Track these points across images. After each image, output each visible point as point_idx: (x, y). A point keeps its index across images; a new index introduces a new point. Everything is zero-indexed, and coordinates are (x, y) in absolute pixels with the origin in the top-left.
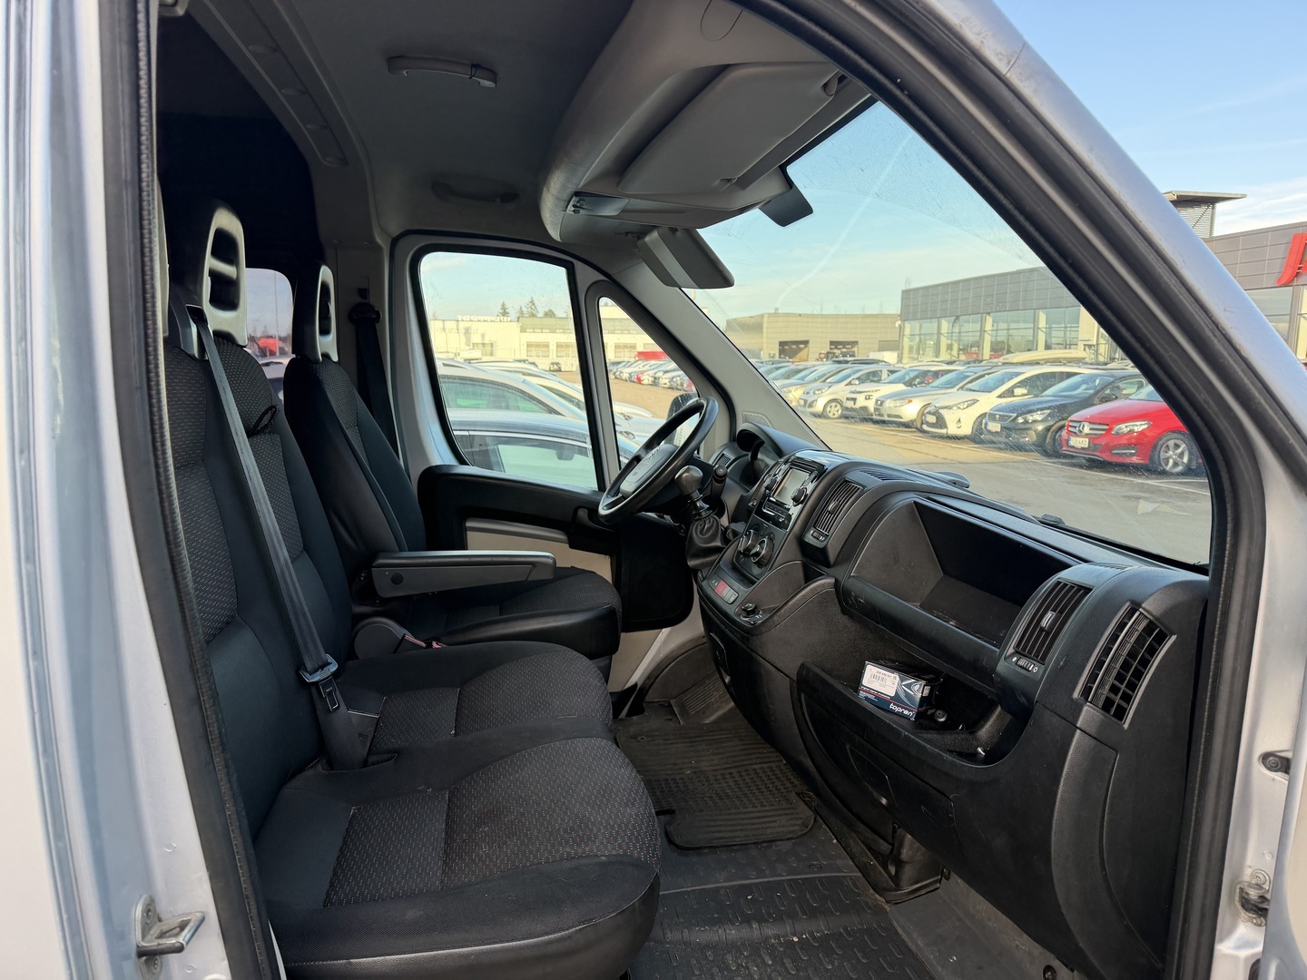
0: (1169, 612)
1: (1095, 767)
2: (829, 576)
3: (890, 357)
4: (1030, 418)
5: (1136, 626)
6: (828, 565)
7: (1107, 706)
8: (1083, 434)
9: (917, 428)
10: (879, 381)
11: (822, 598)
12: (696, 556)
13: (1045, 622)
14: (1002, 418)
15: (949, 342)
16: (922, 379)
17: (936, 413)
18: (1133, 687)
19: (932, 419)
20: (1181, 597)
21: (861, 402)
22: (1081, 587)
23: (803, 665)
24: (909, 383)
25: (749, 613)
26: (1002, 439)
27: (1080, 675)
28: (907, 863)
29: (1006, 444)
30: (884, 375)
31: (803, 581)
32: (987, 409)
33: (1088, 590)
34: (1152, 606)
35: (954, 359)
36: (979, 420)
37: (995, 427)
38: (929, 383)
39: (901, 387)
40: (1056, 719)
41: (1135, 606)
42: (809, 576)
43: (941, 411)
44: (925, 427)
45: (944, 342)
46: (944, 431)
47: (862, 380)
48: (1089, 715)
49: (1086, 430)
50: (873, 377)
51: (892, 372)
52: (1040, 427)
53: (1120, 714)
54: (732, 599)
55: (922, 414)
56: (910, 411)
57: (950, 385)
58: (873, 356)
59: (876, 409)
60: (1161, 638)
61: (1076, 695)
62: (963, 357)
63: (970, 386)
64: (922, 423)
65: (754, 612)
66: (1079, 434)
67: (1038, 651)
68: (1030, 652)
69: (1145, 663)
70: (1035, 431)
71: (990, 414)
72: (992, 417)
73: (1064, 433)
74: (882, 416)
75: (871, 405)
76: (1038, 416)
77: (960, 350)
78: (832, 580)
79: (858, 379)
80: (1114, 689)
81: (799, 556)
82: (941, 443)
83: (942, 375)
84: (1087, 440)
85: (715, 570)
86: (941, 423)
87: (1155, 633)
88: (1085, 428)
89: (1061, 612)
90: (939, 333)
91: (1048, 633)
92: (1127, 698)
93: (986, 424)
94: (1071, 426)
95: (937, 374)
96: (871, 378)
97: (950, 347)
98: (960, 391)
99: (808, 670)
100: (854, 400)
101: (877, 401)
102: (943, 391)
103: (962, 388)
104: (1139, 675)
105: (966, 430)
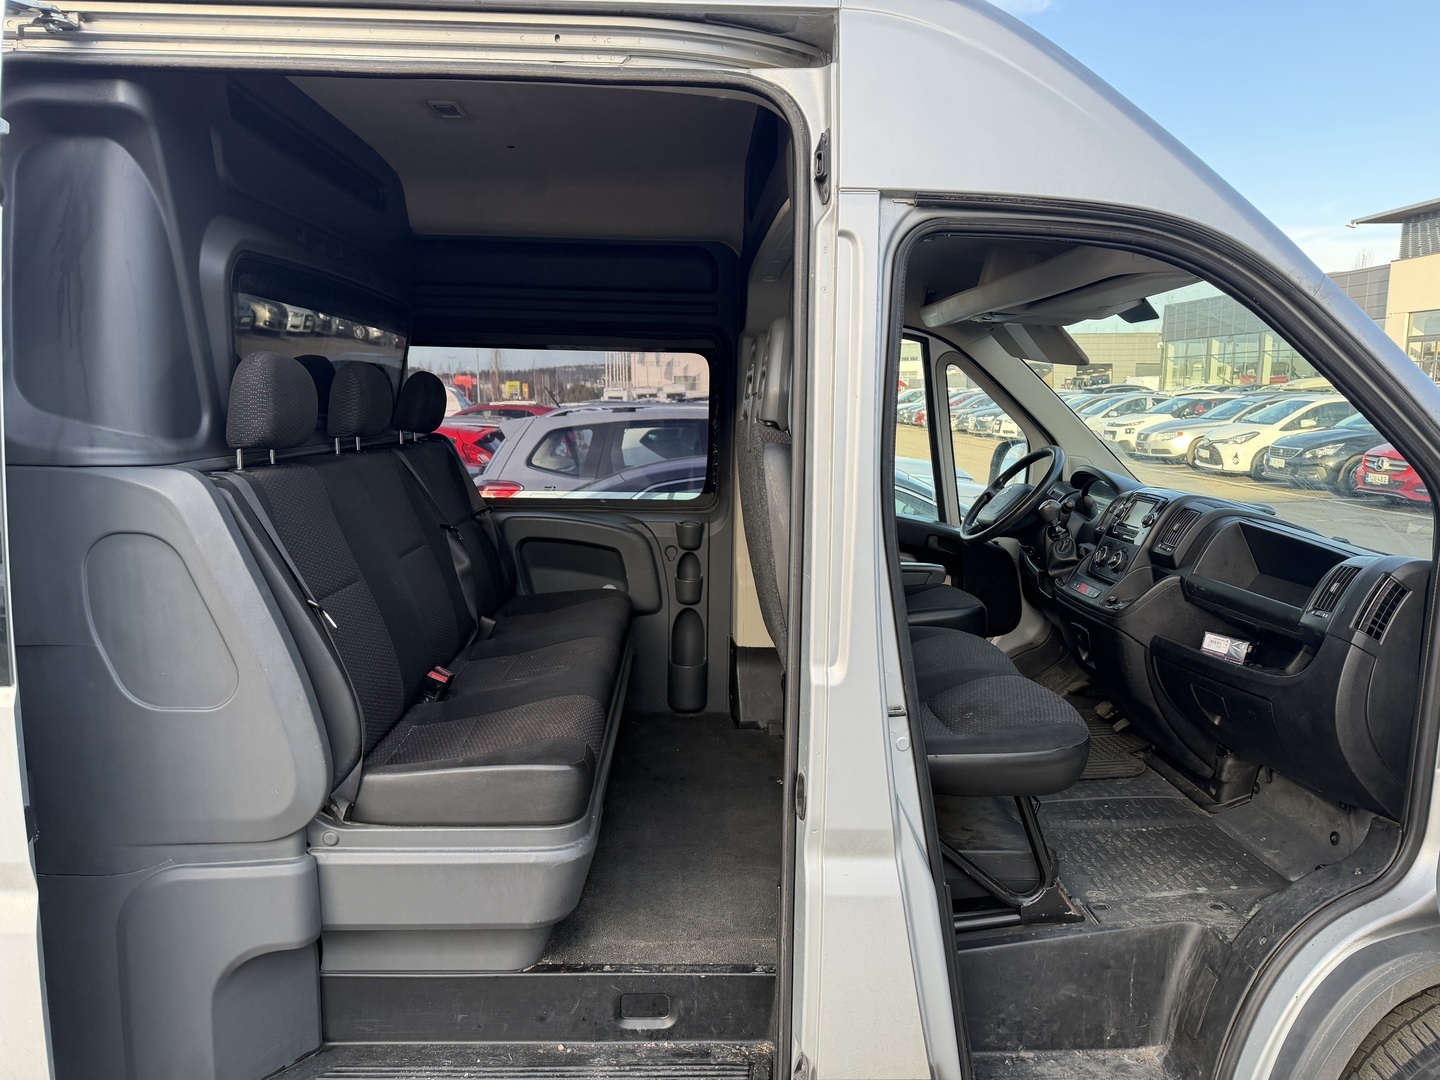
0: (1408, 578)
1: (1362, 667)
2: (1175, 575)
3: (1151, 382)
4: (1320, 453)
5: (1387, 588)
6: (1173, 567)
7: (1370, 632)
8: (1383, 470)
9: (1188, 464)
10: (1143, 411)
11: (1171, 590)
12: (1055, 567)
13: (1333, 589)
14: (1287, 453)
15: (1221, 364)
16: (1192, 410)
17: (1210, 447)
18: (1386, 621)
19: (1205, 454)
20: (1415, 570)
21: (1121, 435)
22: (1355, 568)
23: (1155, 636)
24: (1178, 414)
25: (1111, 603)
26: (1288, 476)
27: (1354, 615)
28: (1227, 783)
29: (1292, 481)
30: (1149, 404)
31: (1152, 580)
32: (1269, 442)
33: (1359, 569)
34: (1398, 576)
35: (1226, 383)
36: (1260, 455)
37: (1278, 463)
38: (1200, 414)
39: (1168, 418)
40: (1339, 642)
41: (1388, 575)
42: (1157, 577)
43: (1215, 445)
44: (1197, 462)
45: (1215, 364)
46: (1219, 467)
47: (1121, 411)
48: (1359, 637)
49: (1386, 465)
50: (1136, 407)
51: (1158, 401)
52: (1331, 464)
53: (1378, 636)
54: (1096, 595)
55: (1194, 446)
56: (1179, 445)
57: (1224, 416)
58: (1131, 381)
59: (1138, 444)
60: (1403, 593)
61: (1351, 626)
62: (1237, 382)
63: (1248, 417)
64: (1194, 459)
65: (1115, 602)
66: (1378, 470)
67: (1328, 606)
68: (1323, 607)
69: (1393, 607)
70: (1326, 467)
71: (1273, 449)
72: (1274, 451)
73: (1360, 468)
74: (1146, 451)
75: (1133, 439)
76: (1329, 450)
77: (1234, 373)
78: (1179, 578)
79: (1116, 410)
80: (1374, 623)
81: (1149, 563)
82: (1217, 480)
83: (1216, 405)
84: (1387, 477)
85: (1075, 577)
86: (1215, 458)
87: (1399, 590)
88: (1385, 464)
89: (1343, 583)
90: (1209, 355)
91: (1334, 596)
92: (1382, 628)
93: (1268, 460)
94: (1368, 461)
95: (1208, 404)
96: (1133, 407)
97: (1221, 370)
98: (1237, 423)
99: (1160, 639)
100: (1114, 433)
101: (1140, 434)
102: (1217, 424)
103: (1239, 419)
104: (1389, 614)
105: (1245, 466)
